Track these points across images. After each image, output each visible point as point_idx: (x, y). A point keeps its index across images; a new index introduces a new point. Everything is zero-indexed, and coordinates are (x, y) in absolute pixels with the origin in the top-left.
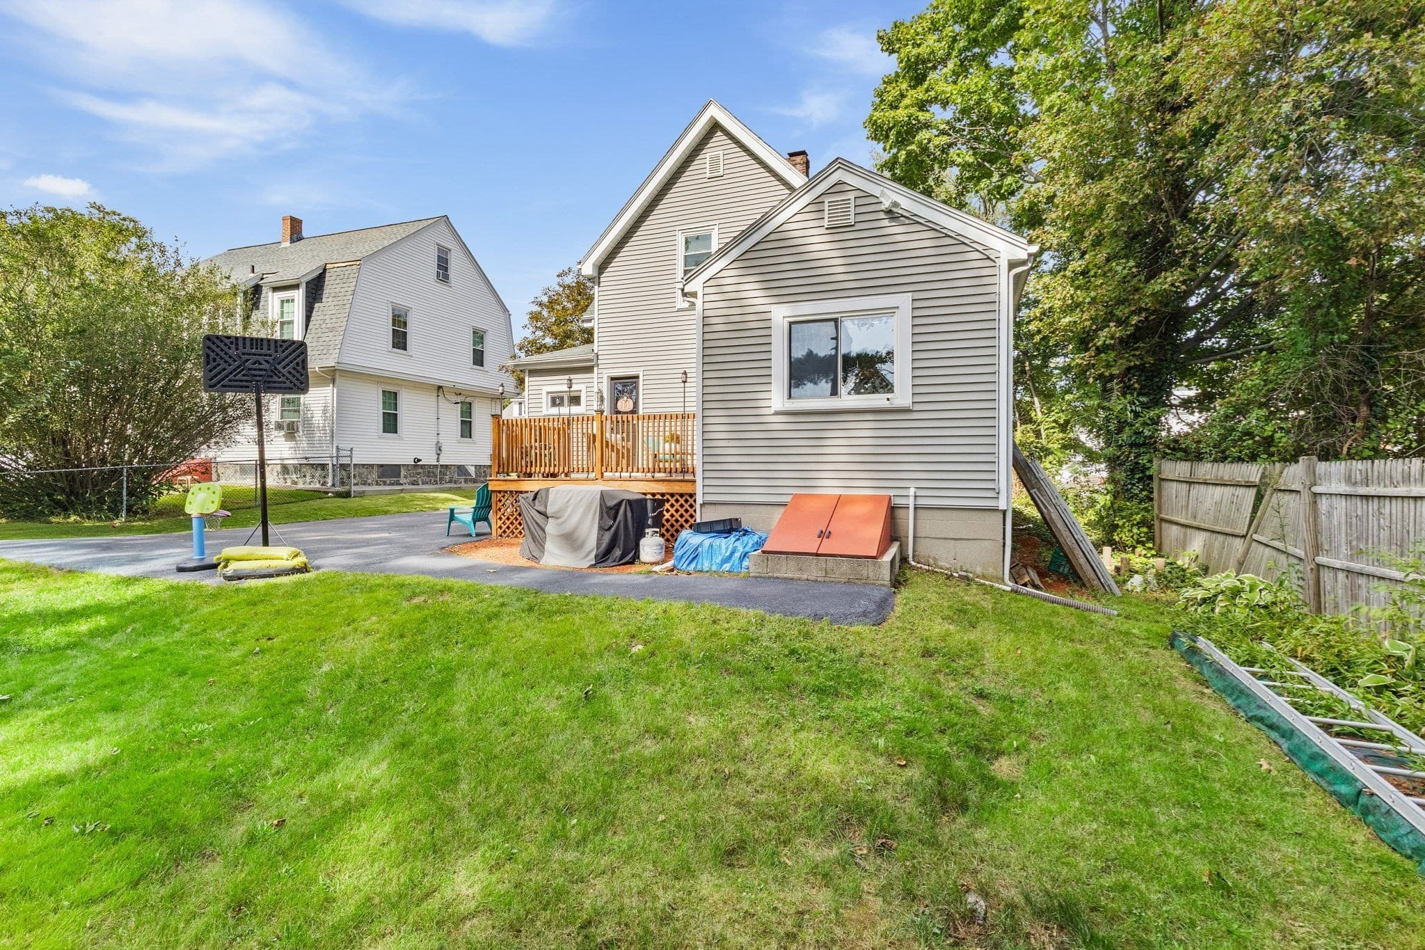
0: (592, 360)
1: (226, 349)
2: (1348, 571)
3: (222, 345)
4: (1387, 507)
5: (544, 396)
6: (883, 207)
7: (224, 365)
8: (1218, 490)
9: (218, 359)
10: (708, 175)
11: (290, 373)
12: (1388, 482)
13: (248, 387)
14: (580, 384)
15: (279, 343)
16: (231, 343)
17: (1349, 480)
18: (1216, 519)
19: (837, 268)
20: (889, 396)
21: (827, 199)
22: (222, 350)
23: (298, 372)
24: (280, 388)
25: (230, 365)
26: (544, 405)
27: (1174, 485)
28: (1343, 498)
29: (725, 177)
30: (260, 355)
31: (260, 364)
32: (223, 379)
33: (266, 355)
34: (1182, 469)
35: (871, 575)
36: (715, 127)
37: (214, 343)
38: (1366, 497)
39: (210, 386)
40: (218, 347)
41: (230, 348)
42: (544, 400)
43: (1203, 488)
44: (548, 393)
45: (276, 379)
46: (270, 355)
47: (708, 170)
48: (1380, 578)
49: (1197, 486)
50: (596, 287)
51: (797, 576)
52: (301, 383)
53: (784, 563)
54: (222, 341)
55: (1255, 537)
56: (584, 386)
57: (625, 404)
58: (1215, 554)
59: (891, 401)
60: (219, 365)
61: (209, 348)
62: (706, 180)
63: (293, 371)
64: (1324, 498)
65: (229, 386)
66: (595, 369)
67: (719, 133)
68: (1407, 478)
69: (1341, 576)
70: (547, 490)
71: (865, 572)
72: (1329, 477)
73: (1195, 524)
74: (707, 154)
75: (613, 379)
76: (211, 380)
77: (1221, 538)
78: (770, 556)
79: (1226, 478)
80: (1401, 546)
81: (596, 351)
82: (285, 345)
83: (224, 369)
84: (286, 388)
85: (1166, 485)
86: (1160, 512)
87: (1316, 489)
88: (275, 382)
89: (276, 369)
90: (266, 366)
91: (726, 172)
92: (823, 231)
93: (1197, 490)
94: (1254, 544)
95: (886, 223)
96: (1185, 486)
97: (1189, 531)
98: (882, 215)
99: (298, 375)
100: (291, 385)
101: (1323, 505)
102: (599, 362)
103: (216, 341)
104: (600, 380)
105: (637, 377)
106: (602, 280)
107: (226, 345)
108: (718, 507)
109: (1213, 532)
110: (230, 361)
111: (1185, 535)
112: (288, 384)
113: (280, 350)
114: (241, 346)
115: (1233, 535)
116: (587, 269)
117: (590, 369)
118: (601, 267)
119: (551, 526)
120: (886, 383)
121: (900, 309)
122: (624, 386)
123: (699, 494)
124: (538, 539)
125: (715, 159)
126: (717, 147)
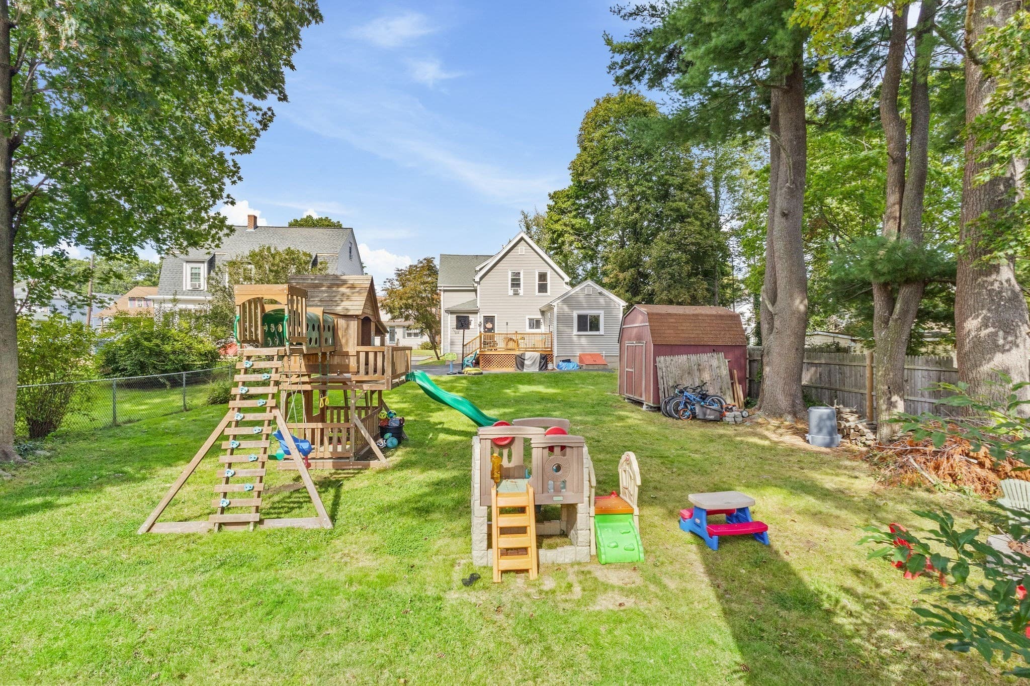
0: (476, 310)
6: (598, 291)
10: (519, 254)
19: (585, 303)
29: (525, 255)
35: (607, 368)
36: (522, 239)
47: (519, 252)
50: (479, 285)
51: (593, 369)
56: (474, 318)
57: (489, 326)
59: (600, 333)
66: (478, 313)
67: (523, 241)
70: (525, 354)
74: (519, 247)
75: (485, 316)
78: (588, 365)
81: (478, 307)
91: (525, 253)
95: (598, 294)
102: (480, 311)
104: (480, 318)
105: (494, 317)
106: (481, 283)
108: (560, 356)
116: (477, 279)
117: (476, 313)
118: (481, 279)
119: (526, 362)
120: (598, 329)
121: (601, 313)
122: (489, 319)
123: (555, 354)
124: (522, 365)
125: (521, 250)
126: (522, 245)
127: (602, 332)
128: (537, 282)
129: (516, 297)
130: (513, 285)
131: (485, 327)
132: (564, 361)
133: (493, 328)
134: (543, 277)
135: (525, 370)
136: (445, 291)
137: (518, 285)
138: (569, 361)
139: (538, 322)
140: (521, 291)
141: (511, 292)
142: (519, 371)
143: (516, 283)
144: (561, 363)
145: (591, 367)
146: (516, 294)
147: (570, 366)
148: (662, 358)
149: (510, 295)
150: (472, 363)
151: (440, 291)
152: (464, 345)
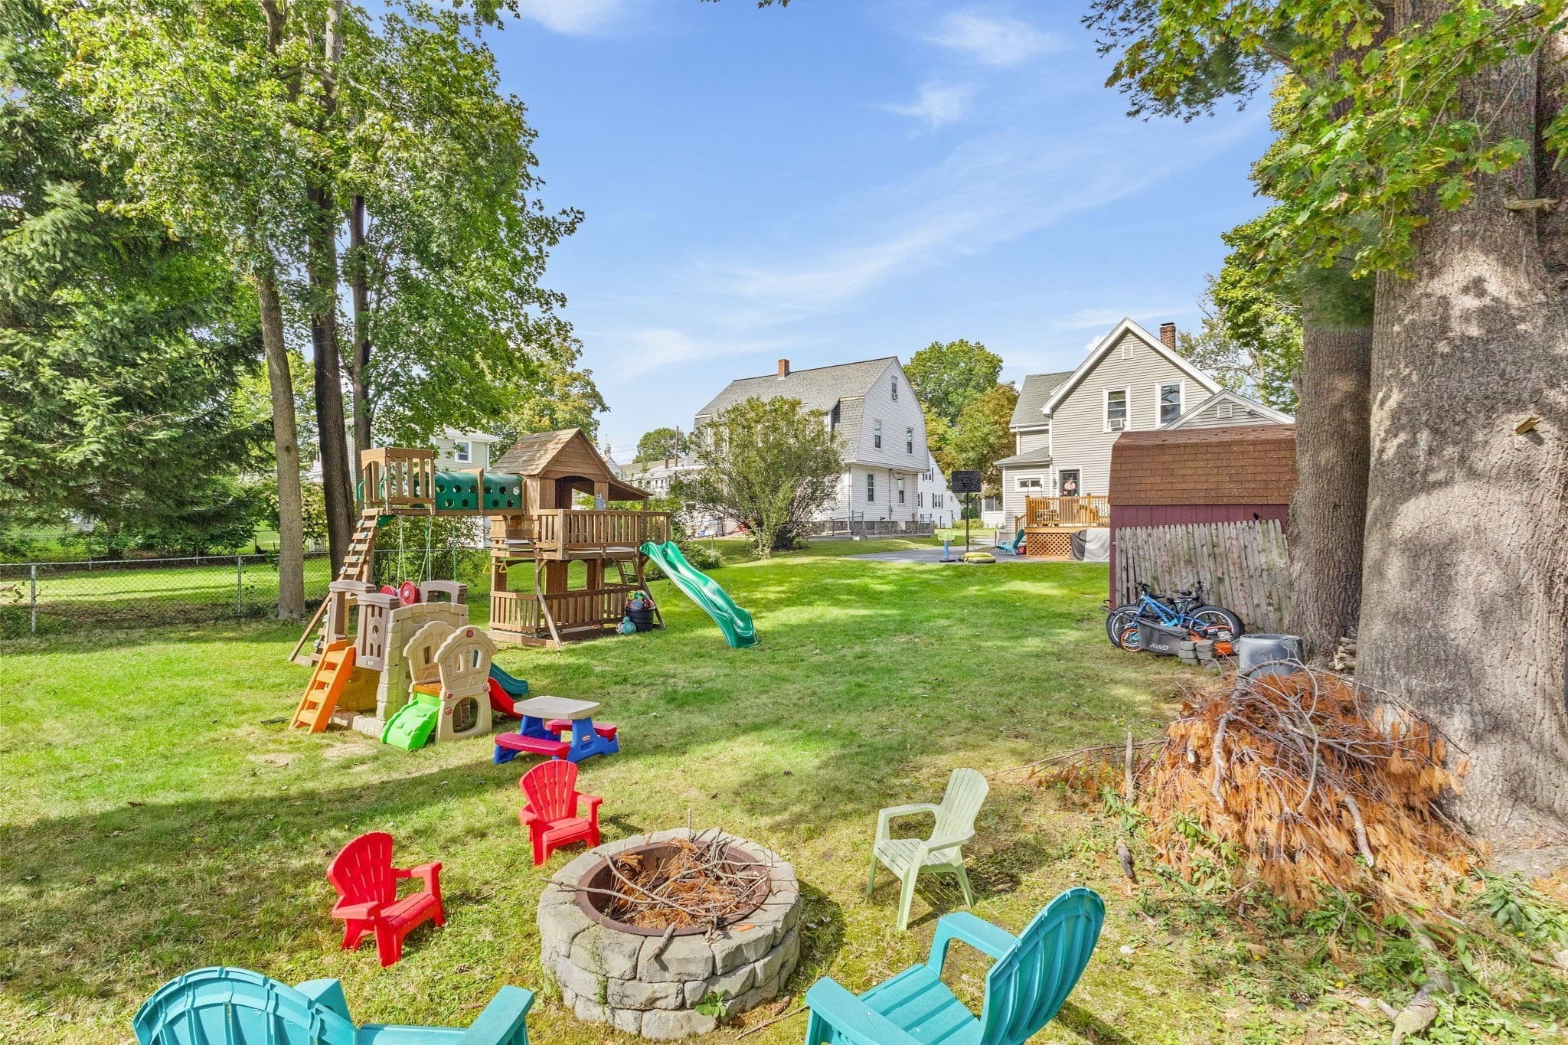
0: (1050, 460)
5: (1017, 481)
6: (1246, 410)
10: (1125, 356)
14: (1040, 474)
21: (1219, 406)
26: (1016, 486)
29: (1134, 359)
44: (1019, 479)
47: (1125, 353)
50: (1051, 420)
56: (1043, 475)
62: (1122, 361)
66: (1051, 466)
67: (1129, 335)
74: (1122, 347)
81: (1051, 453)
91: (1135, 356)
92: (1216, 419)
102: (1053, 462)
104: (1054, 472)
106: (1054, 416)
116: (1047, 410)
117: (1047, 466)
118: (1054, 409)
119: (1088, 546)
122: (1070, 475)
124: (1081, 551)
125: (1127, 350)
126: (1129, 343)
128: (1158, 403)
129: (1117, 434)
130: (1111, 414)
131: (1063, 489)
133: (1076, 491)
134: (1170, 392)
135: (1085, 560)
136: (1022, 434)
137: (1123, 414)
140: (1128, 423)
141: (1108, 427)
142: (1075, 561)
143: (1117, 411)
146: (1118, 428)
148: (1128, 531)
149: (1106, 430)
150: (1015, 547)
151: (1014, 435)
152: (1017, 519)
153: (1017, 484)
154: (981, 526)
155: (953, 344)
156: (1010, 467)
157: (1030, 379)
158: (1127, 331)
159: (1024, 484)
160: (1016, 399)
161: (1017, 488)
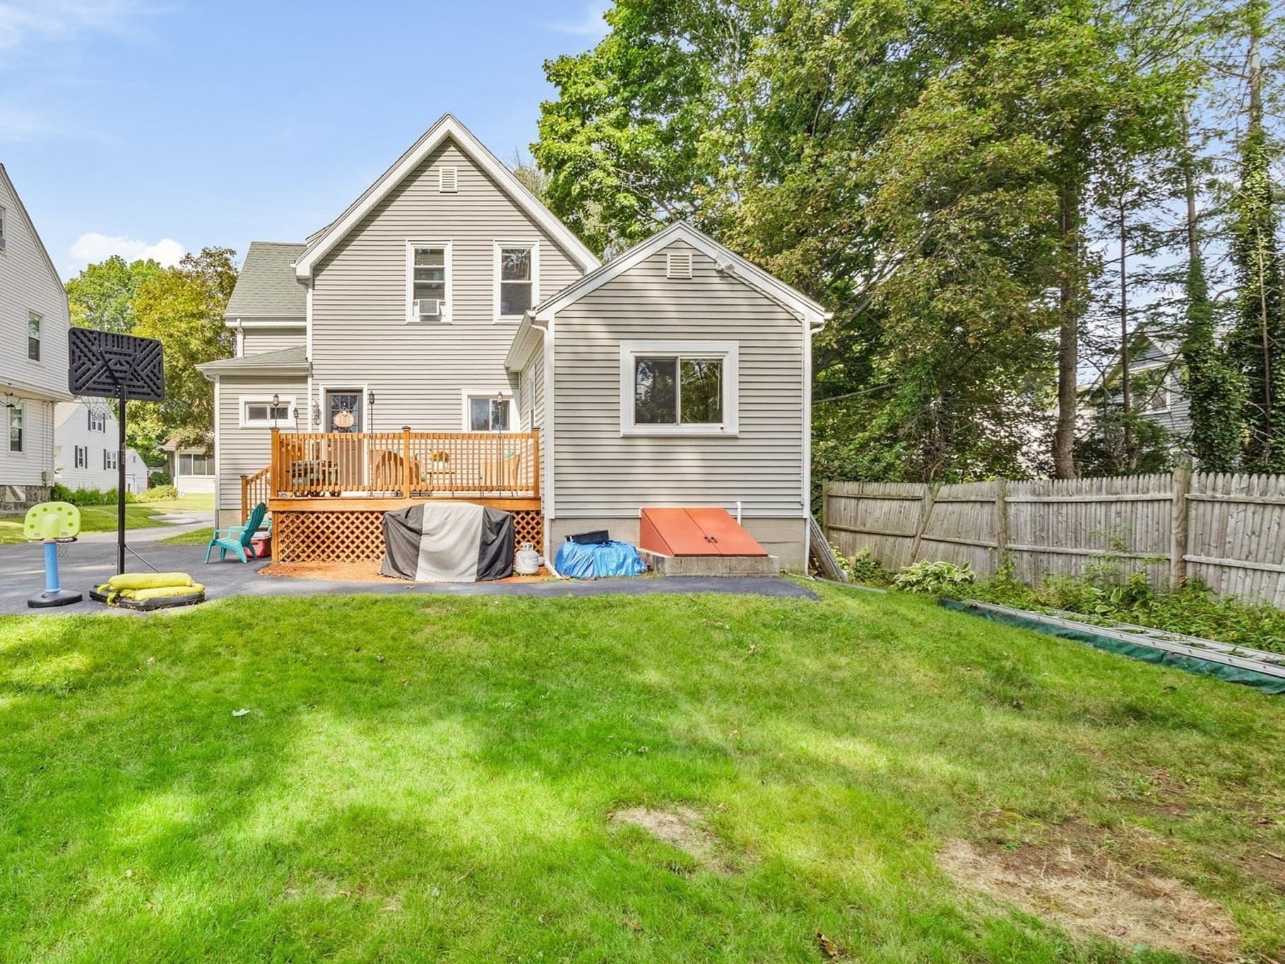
0: (307, 370)
1: (89, 344)
2: (1032, 552)
3: (85, 340)
4: (1064, 509)
5: (241, 406)
6: (717, 267)
7: (88, 364)
8: (886, 505)
9: (83, 357)
10: (441, 189)
11: (148, 376)
12: (1065, 493)
13: (110, 391)
14: (288, 395)
15: (138, 342)
16: (95, 339)
17: (1034, 492)
18: (886, 526)
19: (671, 313)
20: (721, 425)
21: (669, 253)
22: (86, 347)
23: (155, 375)
24: (139, 393)
25: (93, 364)
26: (241, 416)
27: (843, 500)
28: (1029, 505)
29: (459, 194)
30: (121, 354)
31: (121, 364)
32: (88, 381)
33: (125, 355)
34: (851, 487)
35: (765, 569)
36: (449, 141)
37: (78, 338)
38: (1048, 503)
39: (77, 389)
40: (82, 342)
41: (93, 344)
42: (241, 411)
43: (871, 502)
44: (246, 403)
45: (135, 383)
46: (130, 355)
47: (440, 183)
48: (1058, 554)
49: (866, 501)
50: (310, 290)
51: (706, 574)
52: (158, 388)
53: (695, 563)
54: (85, 336)
55: (923, 536)
56: (295, 397)
57: (344, 419)
58: (887, 551)
59: (725, 430)
60: (84, 364)
61: (74, 343)
62: (439, 194)
63: (151, 375)
64: (1013, 505)
65: (94, 389)
66: (310, 379)
67: (452, 148)
68: (1079, 491)
69: (1026, 555)
70: (421, 508)
71: (760, 567)
72: (1016, 491)
73: (866, 529)
74: (440, 167)
75: (328, 391)
76: (77, 381)
77: (891, 539)
78: (683, 559)
79: (893, 494)
80: (1075, 533)
81: (310, 360)
82: (144, 344)
83: (89, 370)
84: (144, 394)
85: (834, 500)
86: (828, 522)
87: (1008, 499)
88: (134, 386)
89: (135, 371)
90: (126, 367)
91: (461, 189)
92: (664, 280)
93: (863, 505)
94: (922, 542)
95: (717, 280)
96: (853, 502)
97: (858, 536)
98: (714, 274)
99: (154, 379)
100: (149, 391)
101: (1012, 510)
102: (314, 372)
103: (81, 336)
104: (315, 392)
105: (361, 391)
106: (316, 282)
107: (89, 340)
108: (567, 521)
109: (884, 535)
110: (93, 359)
111: (855, 539)
112: (146, 390)
113: (139, 349)
114: (103, 343)
115: (903, 536)
116: (304, 269)
117: (303, 379)
118: (318, 268)
119: (426, 543)
120: (714, 415)
121: (730, 354)
122: (344, 399)
123: (549, 512)
124: (412, 554)
125: (448, 174)
126: (450, 162)
127: (731, 423)
128: (498, 280)
129: (430, 328)
130: (420, 290)
131: (331, 427)
132: (580, 539)
133: (356, 430)
134: (516, 266)
136: (247, 332)
137: (438, 290)
138: (601, 538)
139: (503, 406)
140: (447, 311)
141: (413, 313)
143: (429, 286)
144: (568, 547)
145: (697, 569)
146: (430, 318)
147: (608, 560)
149: (409, 319)
150: (246, 543)
151: (233, 332)
152: (246, 481)
153: (243, 412)
154: (174, 495)
155: (140, 263)
156: (227, 378)
157: (258, 248)
158: (448, 141)
159: (257, 412)
160: (233, 280)
161: (244, 420)
